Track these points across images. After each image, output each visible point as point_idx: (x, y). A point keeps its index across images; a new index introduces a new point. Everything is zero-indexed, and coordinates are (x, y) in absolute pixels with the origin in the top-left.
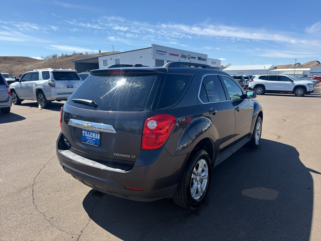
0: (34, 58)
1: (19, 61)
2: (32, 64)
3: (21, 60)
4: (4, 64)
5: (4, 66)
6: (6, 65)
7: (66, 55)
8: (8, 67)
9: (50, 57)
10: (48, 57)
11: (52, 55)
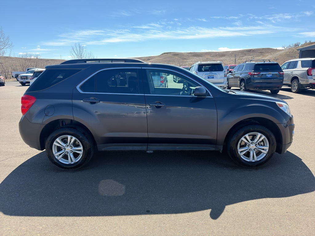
0: (275, 48)
1: (261, 53)
2: (272, 54)
3: (262, 52)
4: (248, 56)
5: (247, 58)
6: (249, 57)
7: (310, 42)
8: (250, 58)
9: (291, 46)
10: (290, 46)
11: (294, 44)
